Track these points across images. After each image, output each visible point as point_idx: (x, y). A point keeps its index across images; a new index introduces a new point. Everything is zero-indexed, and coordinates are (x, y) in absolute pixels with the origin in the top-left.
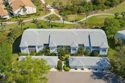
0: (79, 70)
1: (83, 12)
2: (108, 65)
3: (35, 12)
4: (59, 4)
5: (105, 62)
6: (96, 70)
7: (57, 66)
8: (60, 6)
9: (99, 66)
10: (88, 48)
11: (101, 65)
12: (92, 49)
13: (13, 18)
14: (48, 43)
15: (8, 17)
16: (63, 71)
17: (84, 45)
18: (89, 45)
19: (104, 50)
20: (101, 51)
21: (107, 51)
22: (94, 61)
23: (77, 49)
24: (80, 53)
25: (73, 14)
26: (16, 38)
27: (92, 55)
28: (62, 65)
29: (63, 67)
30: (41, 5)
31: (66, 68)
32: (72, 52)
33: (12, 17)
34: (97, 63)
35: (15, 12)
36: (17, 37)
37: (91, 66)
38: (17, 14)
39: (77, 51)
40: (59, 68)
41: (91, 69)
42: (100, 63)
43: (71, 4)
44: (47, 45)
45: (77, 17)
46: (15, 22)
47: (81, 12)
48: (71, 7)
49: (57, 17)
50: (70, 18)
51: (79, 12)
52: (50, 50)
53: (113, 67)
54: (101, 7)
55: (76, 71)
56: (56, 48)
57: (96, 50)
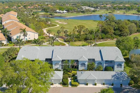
0: (90, 86)
1: (91, 39)
2: (126, 78)
4: (63, 33)
5: (123, 75)
6: (112, 85)
7: (61, 81)
9: (116, 79)
10: (100, 63)
11: (118, 78)
12: (105, 65)
14: (51, 58)
15: (5, 42)
16: (70, 86)
17: (94, 59)
18: (100, 60)
19: (120, 65)
20: (116, 66)
21: (123, 67)
22: (108, 75)
23: (87, 64)
24: (90, 68)
25: (79, 41)
26: (11, 58)
27: (106, 69)
28: (68, 81)
29: (69, 83)
30: (44, 35)
31: (73, 83)
32: (80, 68)
33: (10, 43)
34: (113, 76)
35: (14, 37)
36: (14, 57)
37: (105, 80)
39: (86, 67)
40: (64, 83)
41: (106, 84)
42: (117, 76)
43: (77, 33)
44: (49, 61)
45: (84, 43)
46: (13, 47)
47: (88, 39)
48: (78, 35)
49: (61, 43)
50: (76, 44)
51: (86, 39)
52: (53, 65)
53: (133, 82)
54: (110, 36)
55: (86, 86)
56: (60, 63)
57: (109, 66)
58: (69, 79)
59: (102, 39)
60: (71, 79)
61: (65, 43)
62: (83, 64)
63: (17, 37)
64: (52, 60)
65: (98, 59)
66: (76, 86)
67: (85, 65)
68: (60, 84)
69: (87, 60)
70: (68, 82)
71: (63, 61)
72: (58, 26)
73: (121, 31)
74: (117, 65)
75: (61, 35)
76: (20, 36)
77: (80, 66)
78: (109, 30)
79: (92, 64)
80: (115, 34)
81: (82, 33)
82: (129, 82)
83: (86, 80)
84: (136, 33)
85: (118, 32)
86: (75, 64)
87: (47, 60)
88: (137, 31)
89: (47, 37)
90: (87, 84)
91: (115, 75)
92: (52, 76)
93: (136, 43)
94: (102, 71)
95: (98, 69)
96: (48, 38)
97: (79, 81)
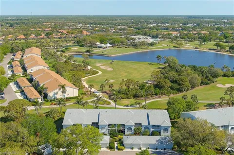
0: (136, 150)
1: (142, 96)
3: (77, 95)
4: (108, 86)
5: (167, 140)
6: (157, 149)
7: (108, 145)
8: (110, 89)
9: (159, 144)
10: (146, 128)
11: (162, 143)
12: (151, 129)
13: (47, 101)
14: (97, 122)
15: (40, 100)
16: (116, 150)
17: (141, 123)
18: (147, 124)
19: (166, 129)
20: (162, 131)
21: (169, 131)
22: (153, 140)
23: (133, 128)
24: (137, 132)
25: (127, 98)
27: (152, 134)
28: (115, 145)
30: (84, 89)
31: (119, 147)
32: (127, 132)
33: (45, 101)
34: (157, 141)
35: (51, 94)
37: (150, 144)
38: (52, 97)
39: (133, 131)
40: (111, 147)
41: (150, 148)
43: (125, 87)
44: (96, 125)
45: (132, 101)
46: (50, 106)
47: (138, 97)
48: (126, 90)
49: (106, 101)
50: (123, 102)
51: (136, 96)
52: (100, 129)
53: (176, 147)
54: (166, 92)
55: (132, 150)
56: (107, 127)
57: (156, 130)
58: (116, 143)
59: (156, 95)
60: (117, 144)
61: (110, 101)
62: (130, 129)
63: (55, 94)
64: (99, 124)
65: (145, 123)
66: (122, 150)
67: (131, 129)
68: (107, 148)
69: (134, 124)
70: (114, 147)
71: (109, 125)
72: (100, 73)
73: (180, 85)
74: (164, 130)
75: (105, 89)
76: (57, 93)
77: (126, 130)
78: (164, 84)
79: (138, 129)
80: (172, 88)
81: (131, 87)
82: (172, 147)
83: (131, 144)
84: (201, 85)
85: (176, 86)
86: (122, 129)
87: (93, 124)
88: (202, 83)
89: (87, 91)
90: (132, 149)
91: (160, 140)
92: (101, 140)
93: (188, 105)
94: (149, 135)
95: (144, 134)
96: (89, 93)
97: (125, 145)
